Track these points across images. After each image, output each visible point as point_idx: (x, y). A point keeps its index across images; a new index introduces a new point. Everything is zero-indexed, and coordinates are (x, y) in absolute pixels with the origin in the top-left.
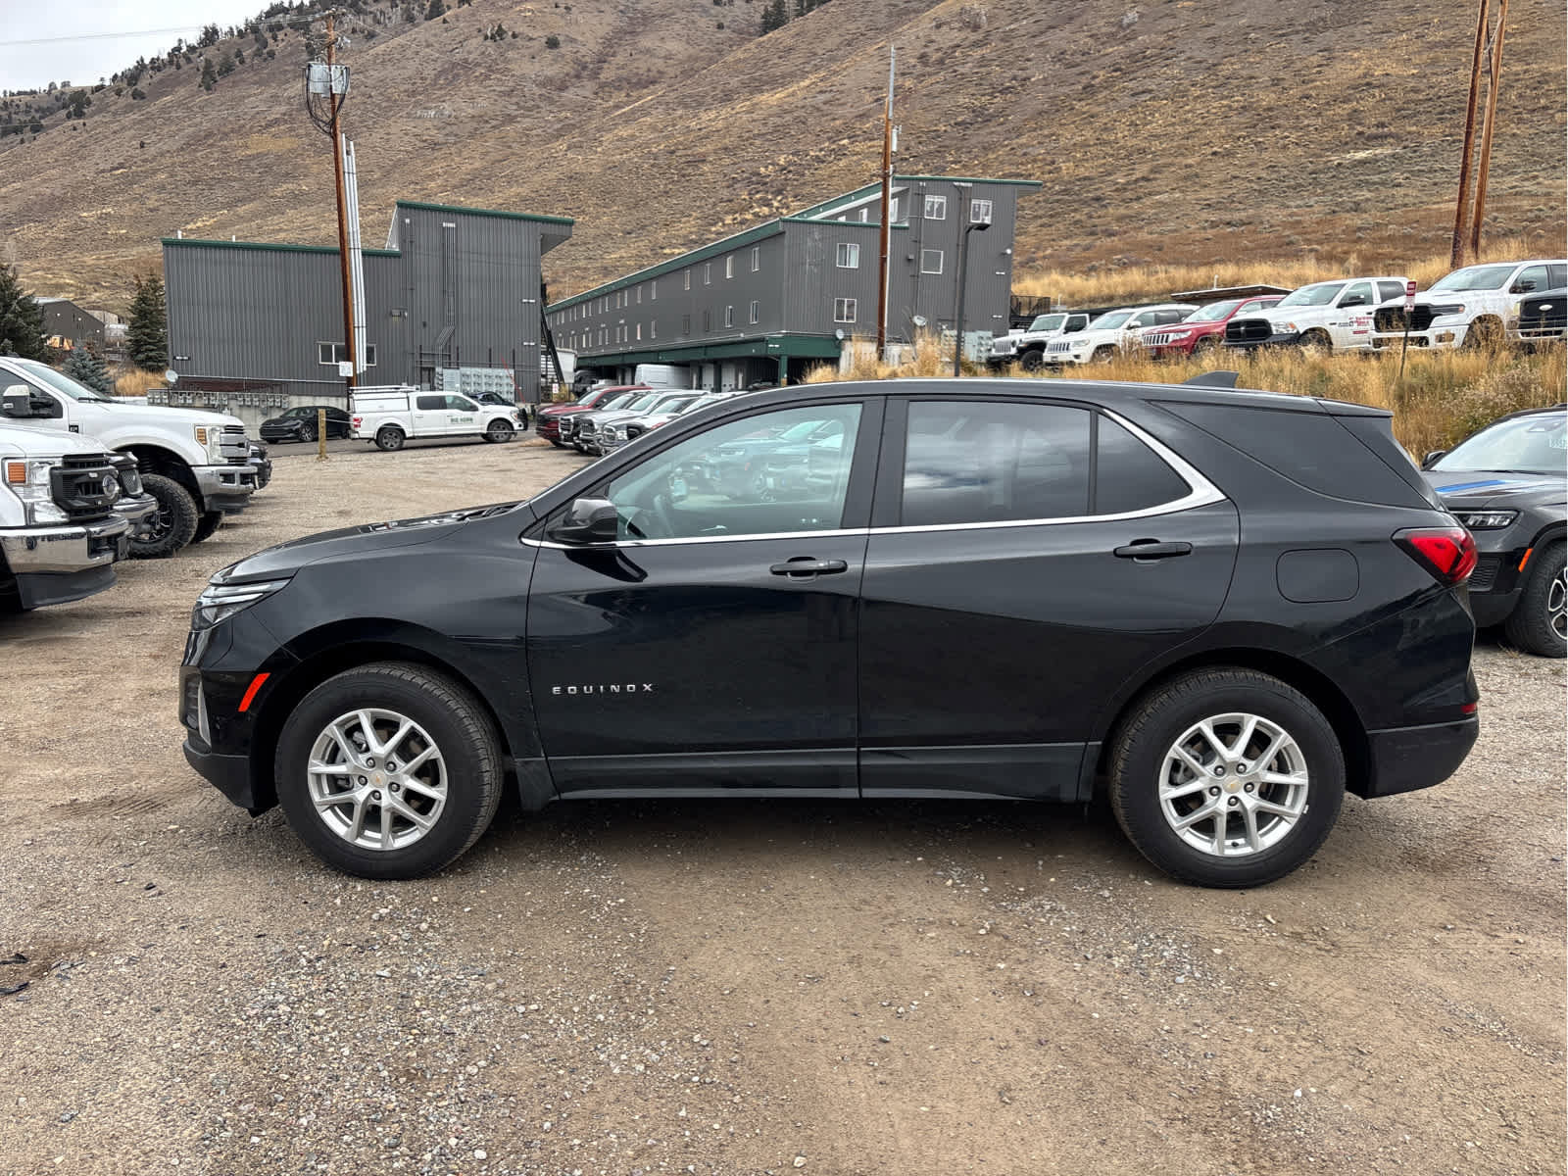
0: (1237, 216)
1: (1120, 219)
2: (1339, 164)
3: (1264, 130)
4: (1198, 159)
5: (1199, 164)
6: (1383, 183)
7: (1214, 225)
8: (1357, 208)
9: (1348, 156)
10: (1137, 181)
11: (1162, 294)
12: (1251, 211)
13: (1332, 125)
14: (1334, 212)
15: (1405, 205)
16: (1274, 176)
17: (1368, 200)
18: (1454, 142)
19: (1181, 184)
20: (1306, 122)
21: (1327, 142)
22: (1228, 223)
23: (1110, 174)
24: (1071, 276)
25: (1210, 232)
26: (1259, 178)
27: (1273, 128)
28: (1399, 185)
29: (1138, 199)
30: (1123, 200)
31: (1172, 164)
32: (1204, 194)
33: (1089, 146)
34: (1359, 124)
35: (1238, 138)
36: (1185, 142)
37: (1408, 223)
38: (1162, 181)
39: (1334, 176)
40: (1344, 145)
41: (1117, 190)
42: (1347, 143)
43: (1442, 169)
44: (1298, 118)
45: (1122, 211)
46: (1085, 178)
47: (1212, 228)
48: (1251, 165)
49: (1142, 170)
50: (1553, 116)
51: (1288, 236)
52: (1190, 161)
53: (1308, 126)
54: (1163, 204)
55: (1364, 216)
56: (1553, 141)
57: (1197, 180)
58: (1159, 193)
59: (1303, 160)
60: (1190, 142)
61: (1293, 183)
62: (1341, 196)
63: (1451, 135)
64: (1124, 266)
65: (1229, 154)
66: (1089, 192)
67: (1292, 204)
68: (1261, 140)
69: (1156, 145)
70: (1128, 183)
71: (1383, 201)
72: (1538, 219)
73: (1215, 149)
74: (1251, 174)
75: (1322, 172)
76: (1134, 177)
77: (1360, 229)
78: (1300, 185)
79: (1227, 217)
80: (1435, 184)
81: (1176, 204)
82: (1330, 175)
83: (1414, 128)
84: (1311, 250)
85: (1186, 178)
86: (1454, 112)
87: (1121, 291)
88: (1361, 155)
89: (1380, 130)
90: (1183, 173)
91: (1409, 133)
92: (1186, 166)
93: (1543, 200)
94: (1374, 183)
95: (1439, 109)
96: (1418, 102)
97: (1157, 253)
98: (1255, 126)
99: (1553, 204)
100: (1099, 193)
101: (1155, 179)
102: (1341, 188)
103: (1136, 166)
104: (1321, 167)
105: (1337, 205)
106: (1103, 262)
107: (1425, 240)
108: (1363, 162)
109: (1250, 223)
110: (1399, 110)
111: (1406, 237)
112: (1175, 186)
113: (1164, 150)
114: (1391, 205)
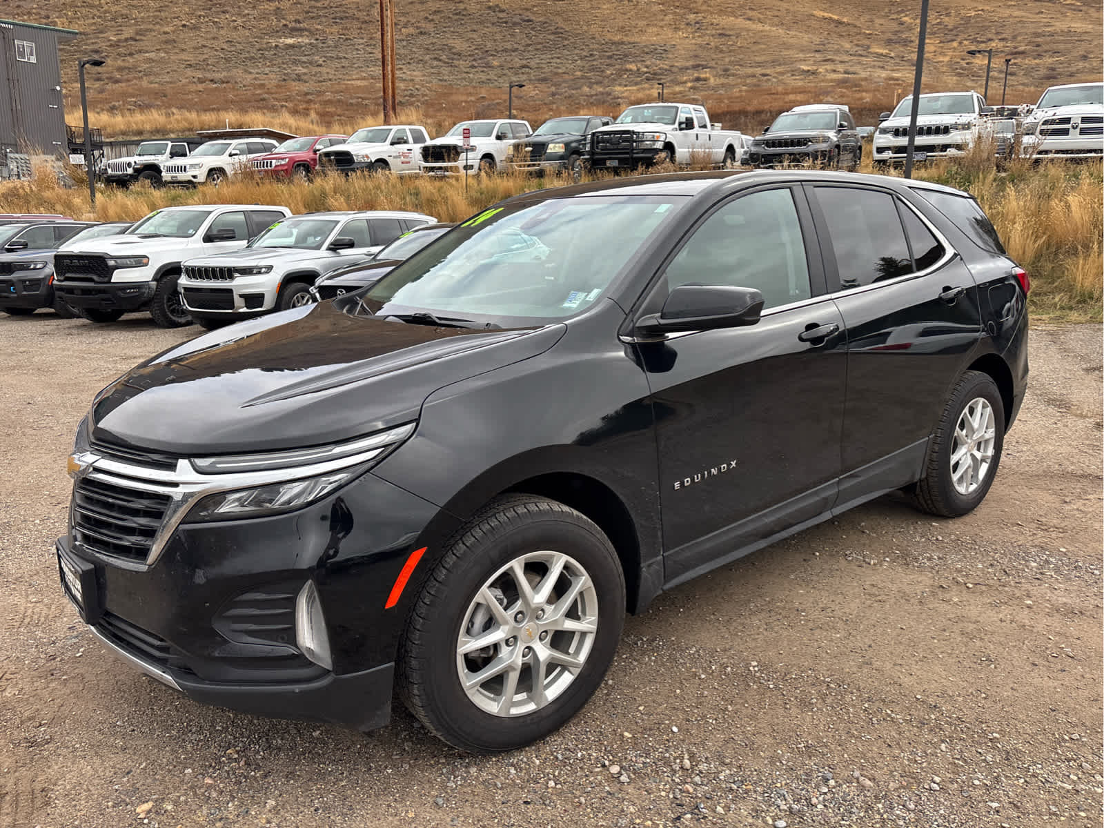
0: (217, 76)
1: (120, 69)
2: (276, 46)
3: (217, 13)
4: (173, 29)
5: (174, 32)
6: (311, 63)
7: (201, 81)
8: (299, 78)
9: (281, 41)
10: (126, 40)
11: (184, 131)
12: (225, 74)
13: (264, 16)
14: (284, 80)
15: (330, 80)
16: (233, 49)
17: (305, 74)
18: (347, 39)
19: (164, 47)
20: (246, 12)
21: (264, 29)
22: (212, 81)
23: (101, 32)
24: (98, 113)
25: (201, 87)
26: (222, 49)
27: (224, 12)
28: (321, 65)
29: (131, 54)
30: (118, 54)
31: (151, 30)
32: (184, 56)
33: (77, 7)
34: (283, 19)
35: (200, 16)
36: (158, 13)
37: (337, 92)
38: (146, 43)
39: (275, 54)
40: (276, 33)
41: (111, 45)
42: (277, 31)
43: (345, 57)
44: (239, 7)
45: (120, 63)
46: (81, 33)
47: (202, 82)
48: (214, 38)
49: (128, 32)
50: (400, 30)
51: (260, 94)
52: (167, 29)
53: (248, 14)
54: (151, 60)
55: (307, 84)
56: (404, 46)
57: (175, 45)
58: (147, 52)
59: (251, 40)
60: (162, 14)
61: (247, 55)
62: (285, 69)
63: (344, 35)
64: (143, 108)
65: (195, 28)
66: (86, 44)
67: (252, 71)
68: (216, 20)
69: (135, 14)
70: (119, 41)
71: (315, 76)
72: (411, 96)
73: (184, 22)
74: (216, 44)
75: (265, 49)
76: (123, 37)
77: (307, 94)
78: (253, 58)
79: (208, 75)
80: (343, 67)
81: (161, 61)
82: (272, 53)
83: (319, 27)
84: (282, 106)
85: (166, 42)
86: (342, 19)
87: (148, 127)
88: (290, 41)
89: (298, 25)
90: (164, 38)
91: (317, 29)
92: (165, 33)
93: (411, 84)
94: (305, 62)
95: (332, 16)
96: (318, 8)
97: (162, 98)
98: (210, 9)
99: (417, 86)
100: (95, 47)
101: (141, 40)
102: (283, 63)
103: (124, 28)
104: (265, 46)
105: (285, 74)
106: (121, 103)
107: (351, 104)
108: (292, 46)
109: (228, 82)
110: (308, 12)
111: (339, 101)
112: (159, 47)
113: (143, 18)
114: (321, 79)
